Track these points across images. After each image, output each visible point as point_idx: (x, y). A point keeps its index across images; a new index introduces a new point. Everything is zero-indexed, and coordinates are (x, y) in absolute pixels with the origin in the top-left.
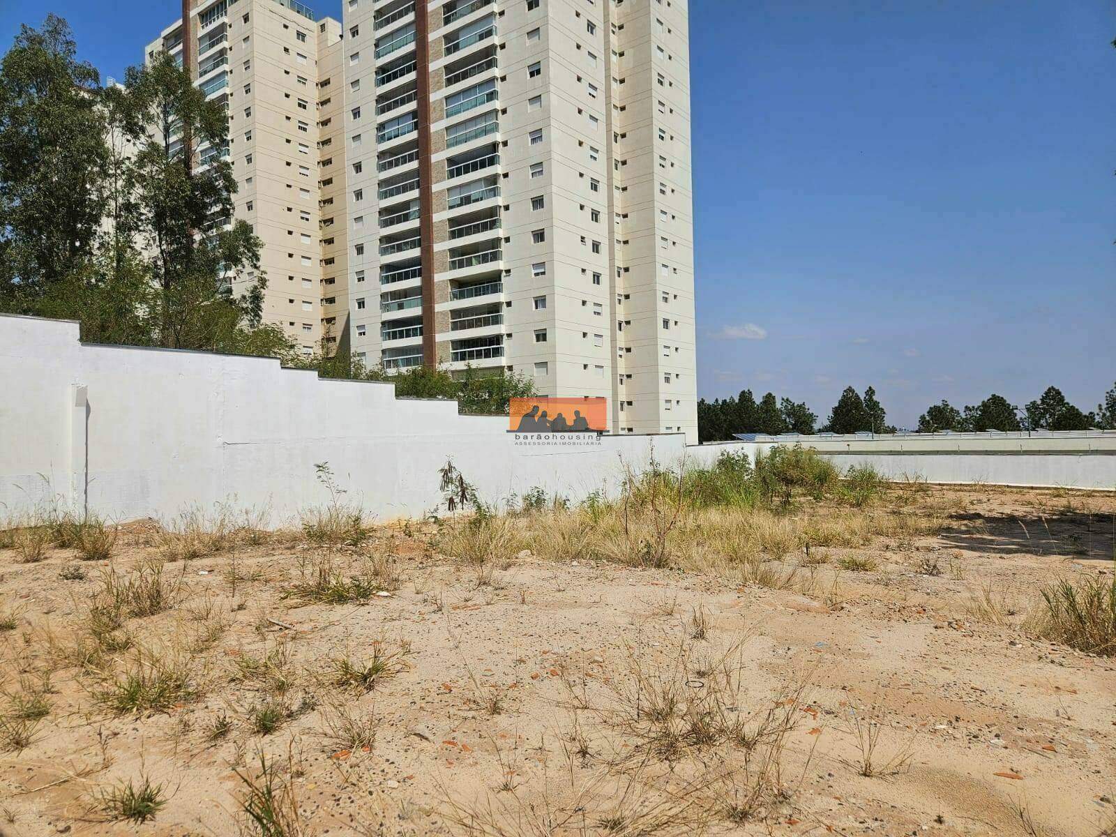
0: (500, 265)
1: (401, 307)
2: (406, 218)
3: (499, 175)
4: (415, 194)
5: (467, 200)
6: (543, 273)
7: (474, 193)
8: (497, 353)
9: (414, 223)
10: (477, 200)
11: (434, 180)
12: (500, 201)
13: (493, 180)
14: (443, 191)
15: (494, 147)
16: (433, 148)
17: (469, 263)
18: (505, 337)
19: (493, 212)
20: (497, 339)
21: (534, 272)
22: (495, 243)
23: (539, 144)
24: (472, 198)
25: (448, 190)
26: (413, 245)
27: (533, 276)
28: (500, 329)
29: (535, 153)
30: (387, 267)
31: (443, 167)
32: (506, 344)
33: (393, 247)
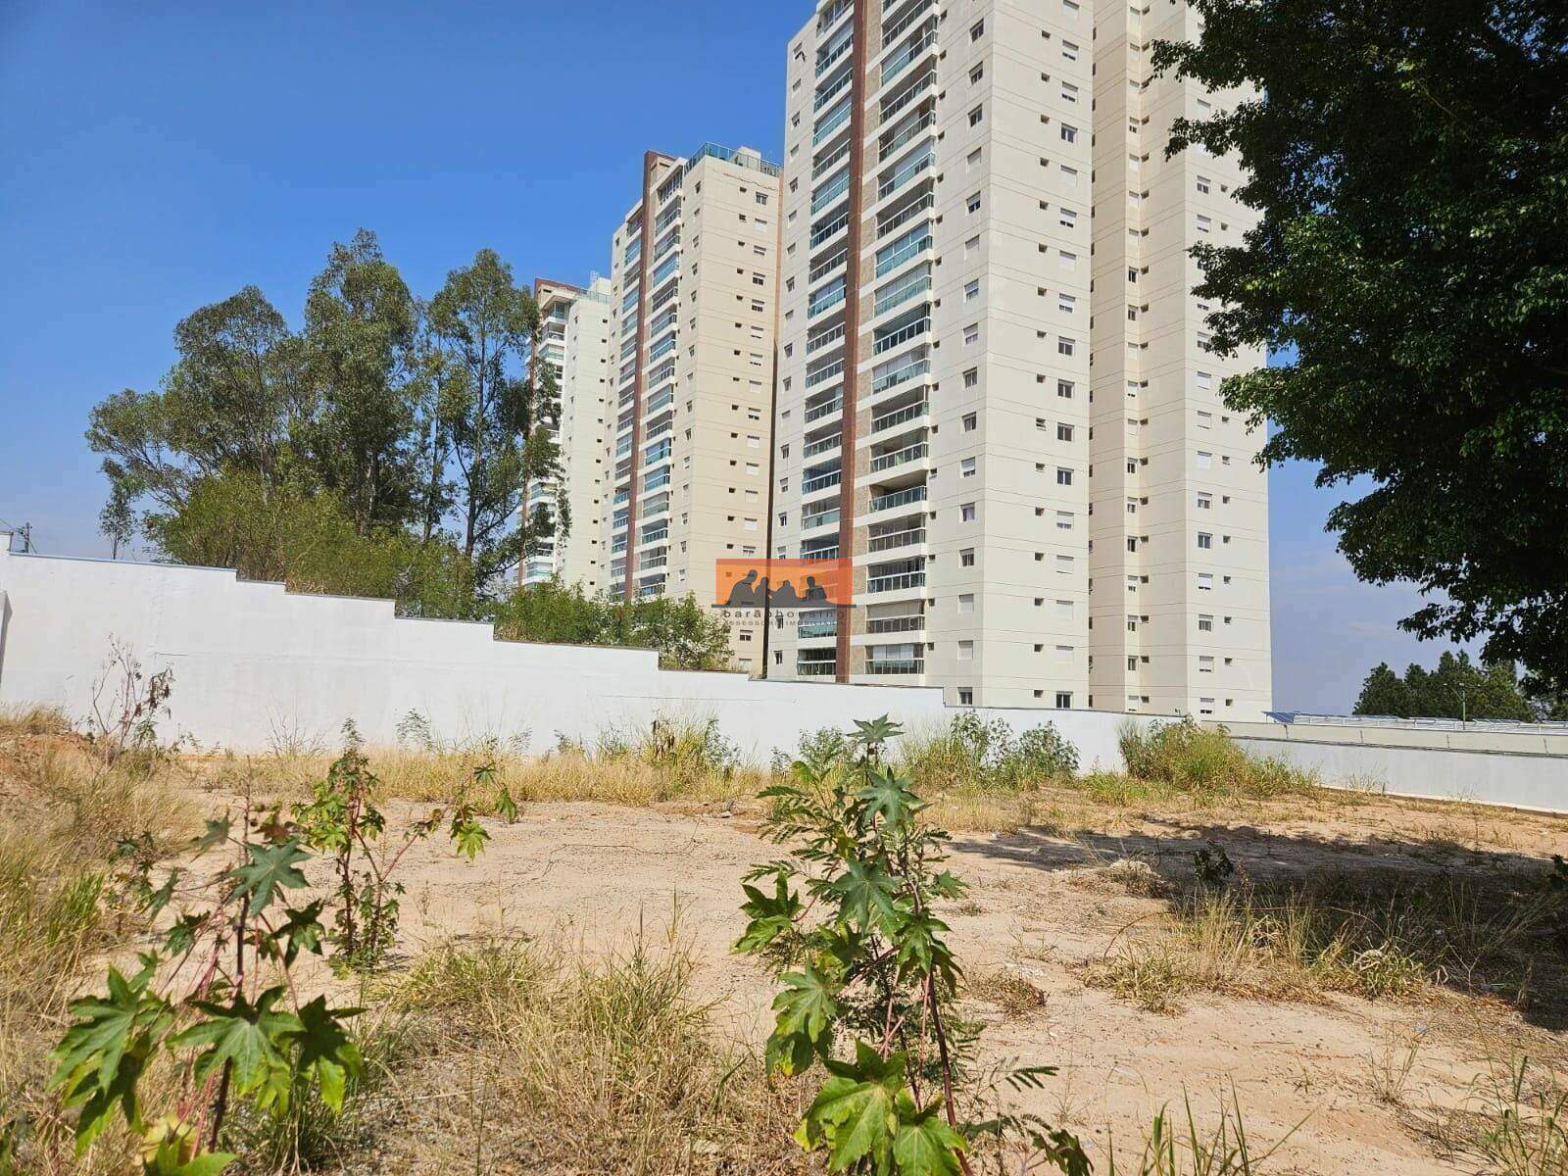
0: (925, 463)
1: (820, 522)
2: (830, 409)
3: (929, 346)
4: (839, 378)
5: (893, 381)
6: (973, 472)
7: (900, 370)
8: (918, 580)
9: (836, 415)
10: (903, 380)
11: (859, 358)
12: (928, 379)
13: (921, 352)
14: (868, 371)
15: (925, 308)
16: (860, 319)
17: (892, 463)
18: (927, 560)
19: (918, 394)
20: (917, 563)
21: (963, 470)
22: (921, 433)
23: (976, 299)
24: (899, 378)
25: (874, 369)
26: (835, 442)
27: (962, 476)
28: (922, 549)
29: (969, 310)
30: (811, 472)
31: (870, 342)
32: (928, 569)
33: (815, 447)
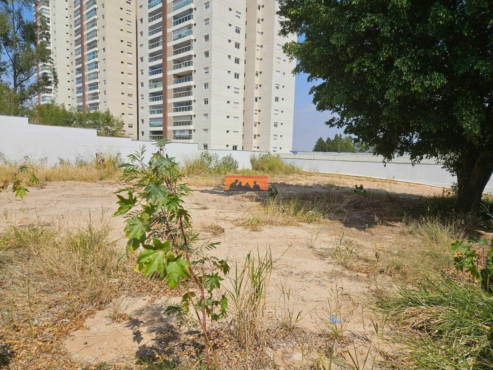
0: (192, 68)
1: (156, 87)
2: (158, 45)
3: (192, 25)
4: (160, 34)
5: (180, 37)
6: (208, 72)
7: (182, 33)
8: (190, 109)
9: (160, 48)
10: (183, 37)
11: (168, 27)
12: (192, 37)
13: (190, 27)
14: (171, 32)
15: (191, 10)
16: (168, 11)
17: (180, 67)
18: (193, 102)
19: (189, 42)
20: (189, 103)
21: (204, 71)
22: (190, 57)
23: (208, 9)
24: (182, 36)
25: (173, 31)
26: (160, 58)
27: (204, 73)
28: (191, 98)
29: (206, 13)
30: (152, 68)
31: (171, 21)
32: (193, 105)
33: (153, 58)
